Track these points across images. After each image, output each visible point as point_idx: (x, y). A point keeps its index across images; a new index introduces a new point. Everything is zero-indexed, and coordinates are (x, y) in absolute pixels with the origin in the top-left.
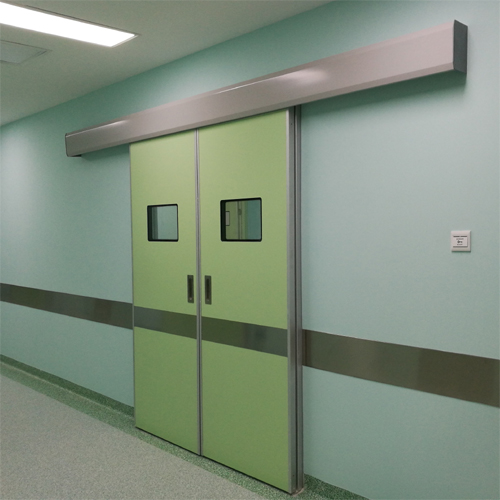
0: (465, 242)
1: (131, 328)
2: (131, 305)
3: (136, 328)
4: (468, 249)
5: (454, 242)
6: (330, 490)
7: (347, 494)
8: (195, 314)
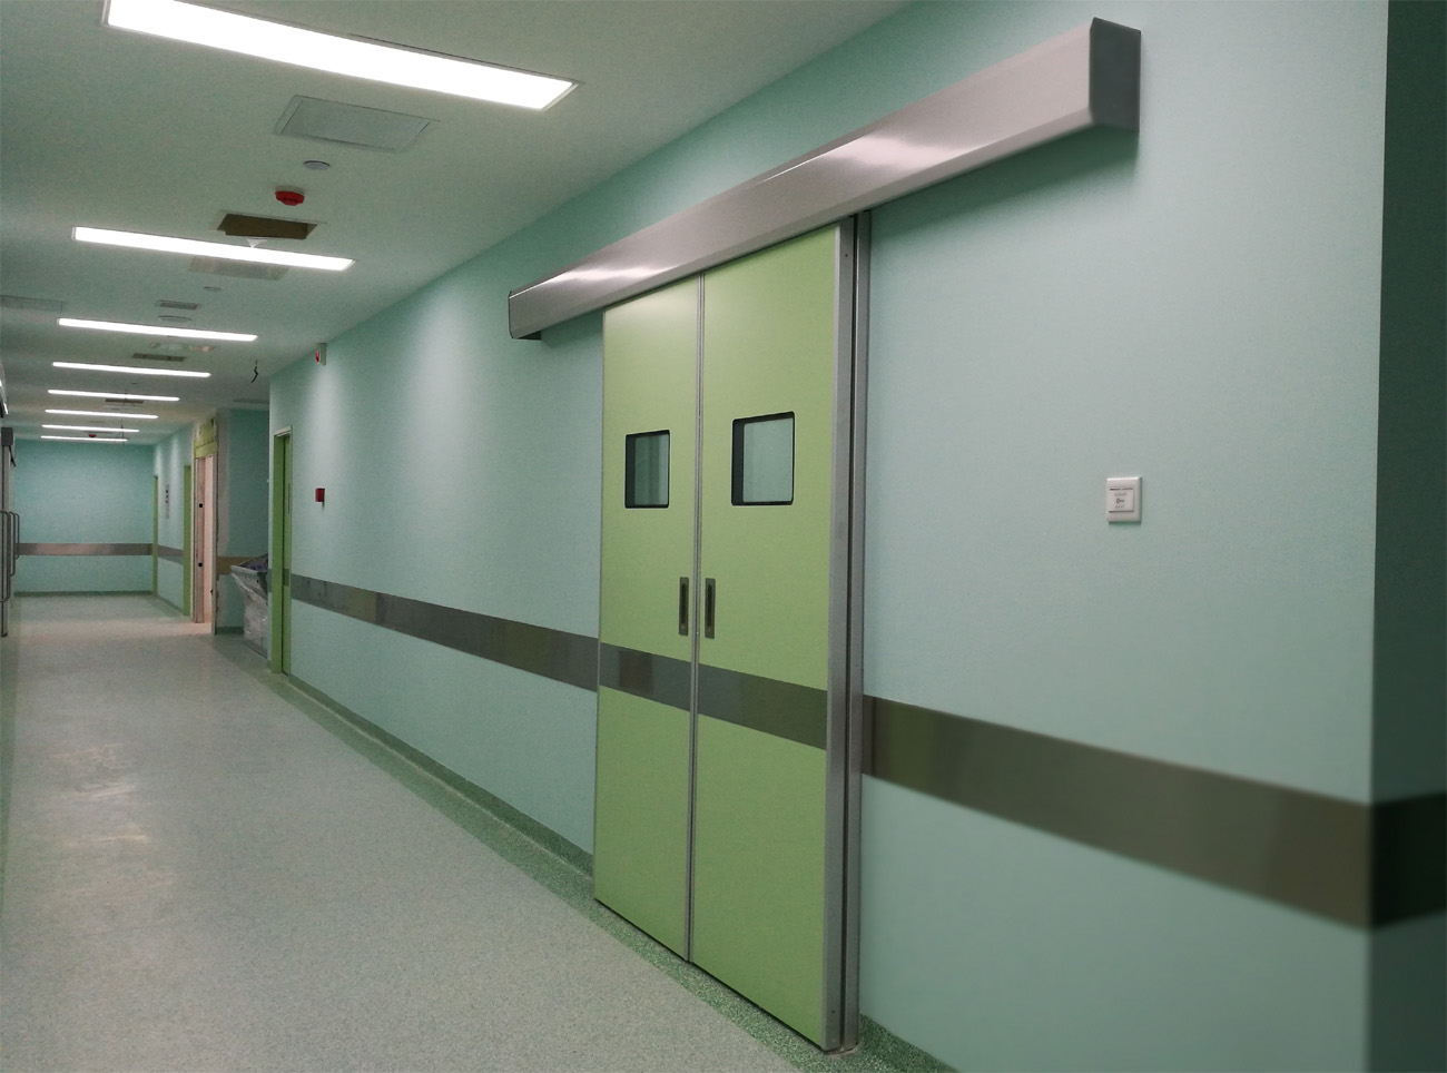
0: (1129, 501)
1: (593, 688)
2: (596, 640)
3: (603, 689)
4: (1135, 516)
5: (1111, 503)
6: (901, 1053)
7: (930, 1062)
8: (689, 660)
